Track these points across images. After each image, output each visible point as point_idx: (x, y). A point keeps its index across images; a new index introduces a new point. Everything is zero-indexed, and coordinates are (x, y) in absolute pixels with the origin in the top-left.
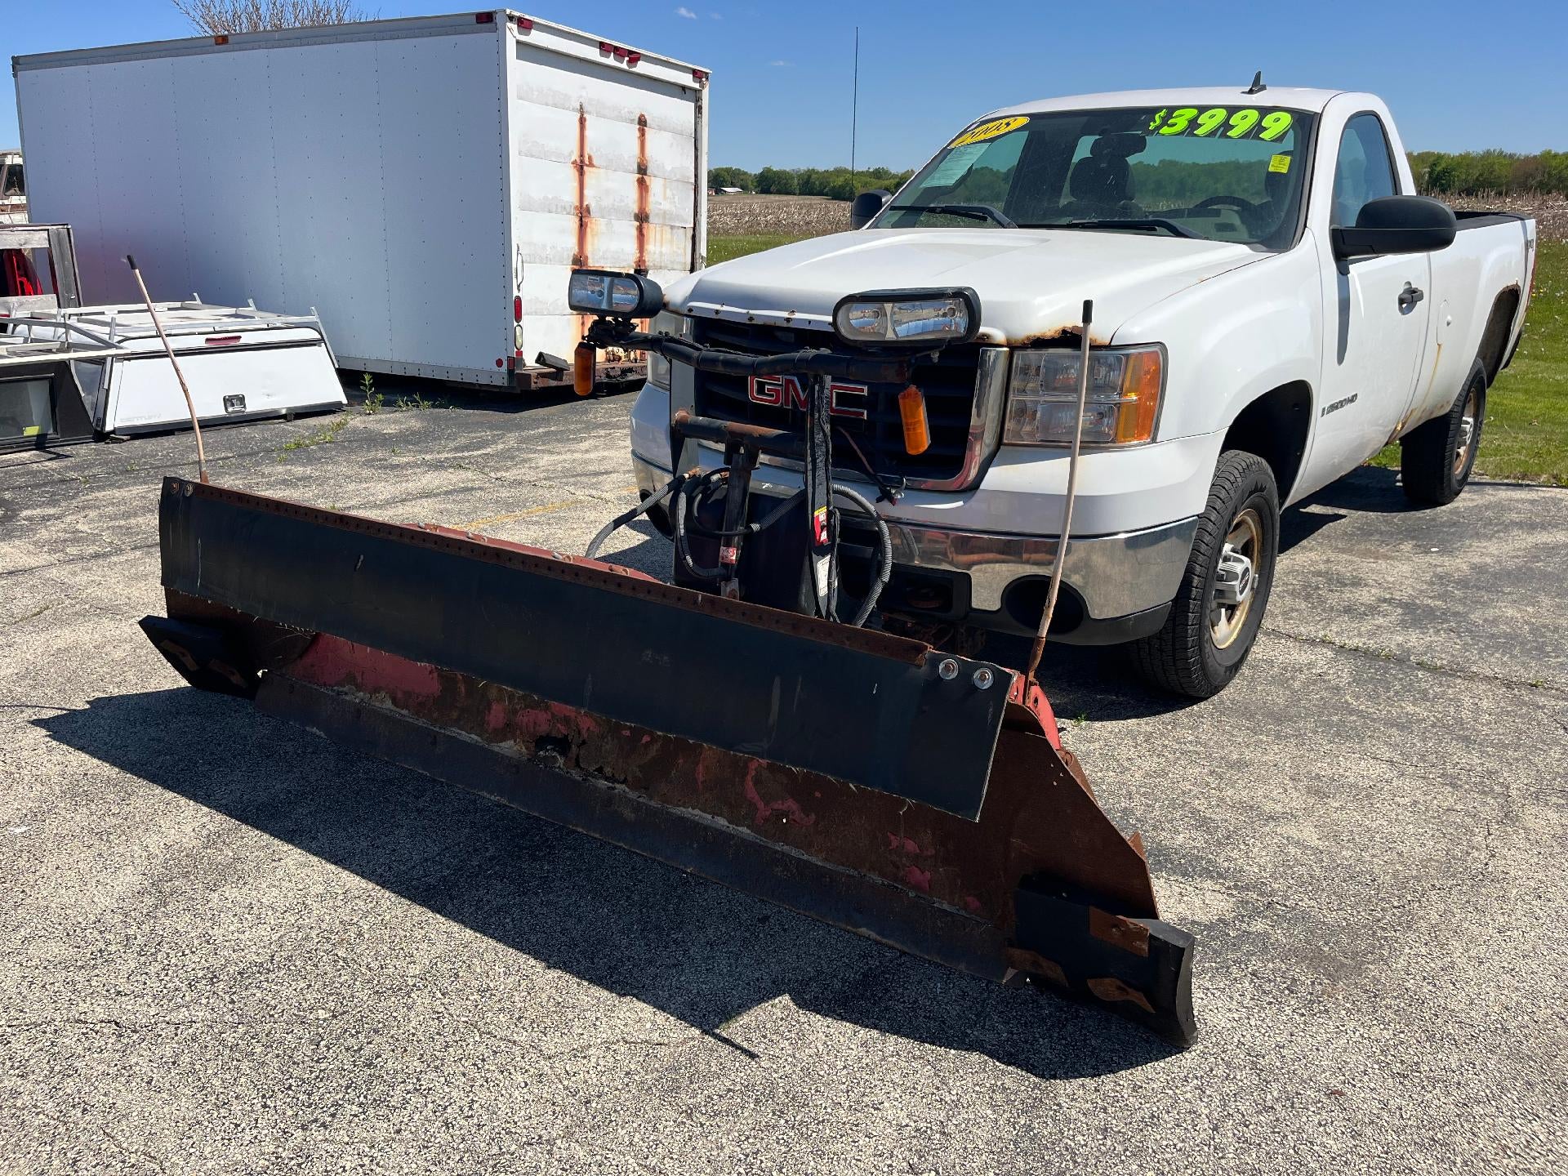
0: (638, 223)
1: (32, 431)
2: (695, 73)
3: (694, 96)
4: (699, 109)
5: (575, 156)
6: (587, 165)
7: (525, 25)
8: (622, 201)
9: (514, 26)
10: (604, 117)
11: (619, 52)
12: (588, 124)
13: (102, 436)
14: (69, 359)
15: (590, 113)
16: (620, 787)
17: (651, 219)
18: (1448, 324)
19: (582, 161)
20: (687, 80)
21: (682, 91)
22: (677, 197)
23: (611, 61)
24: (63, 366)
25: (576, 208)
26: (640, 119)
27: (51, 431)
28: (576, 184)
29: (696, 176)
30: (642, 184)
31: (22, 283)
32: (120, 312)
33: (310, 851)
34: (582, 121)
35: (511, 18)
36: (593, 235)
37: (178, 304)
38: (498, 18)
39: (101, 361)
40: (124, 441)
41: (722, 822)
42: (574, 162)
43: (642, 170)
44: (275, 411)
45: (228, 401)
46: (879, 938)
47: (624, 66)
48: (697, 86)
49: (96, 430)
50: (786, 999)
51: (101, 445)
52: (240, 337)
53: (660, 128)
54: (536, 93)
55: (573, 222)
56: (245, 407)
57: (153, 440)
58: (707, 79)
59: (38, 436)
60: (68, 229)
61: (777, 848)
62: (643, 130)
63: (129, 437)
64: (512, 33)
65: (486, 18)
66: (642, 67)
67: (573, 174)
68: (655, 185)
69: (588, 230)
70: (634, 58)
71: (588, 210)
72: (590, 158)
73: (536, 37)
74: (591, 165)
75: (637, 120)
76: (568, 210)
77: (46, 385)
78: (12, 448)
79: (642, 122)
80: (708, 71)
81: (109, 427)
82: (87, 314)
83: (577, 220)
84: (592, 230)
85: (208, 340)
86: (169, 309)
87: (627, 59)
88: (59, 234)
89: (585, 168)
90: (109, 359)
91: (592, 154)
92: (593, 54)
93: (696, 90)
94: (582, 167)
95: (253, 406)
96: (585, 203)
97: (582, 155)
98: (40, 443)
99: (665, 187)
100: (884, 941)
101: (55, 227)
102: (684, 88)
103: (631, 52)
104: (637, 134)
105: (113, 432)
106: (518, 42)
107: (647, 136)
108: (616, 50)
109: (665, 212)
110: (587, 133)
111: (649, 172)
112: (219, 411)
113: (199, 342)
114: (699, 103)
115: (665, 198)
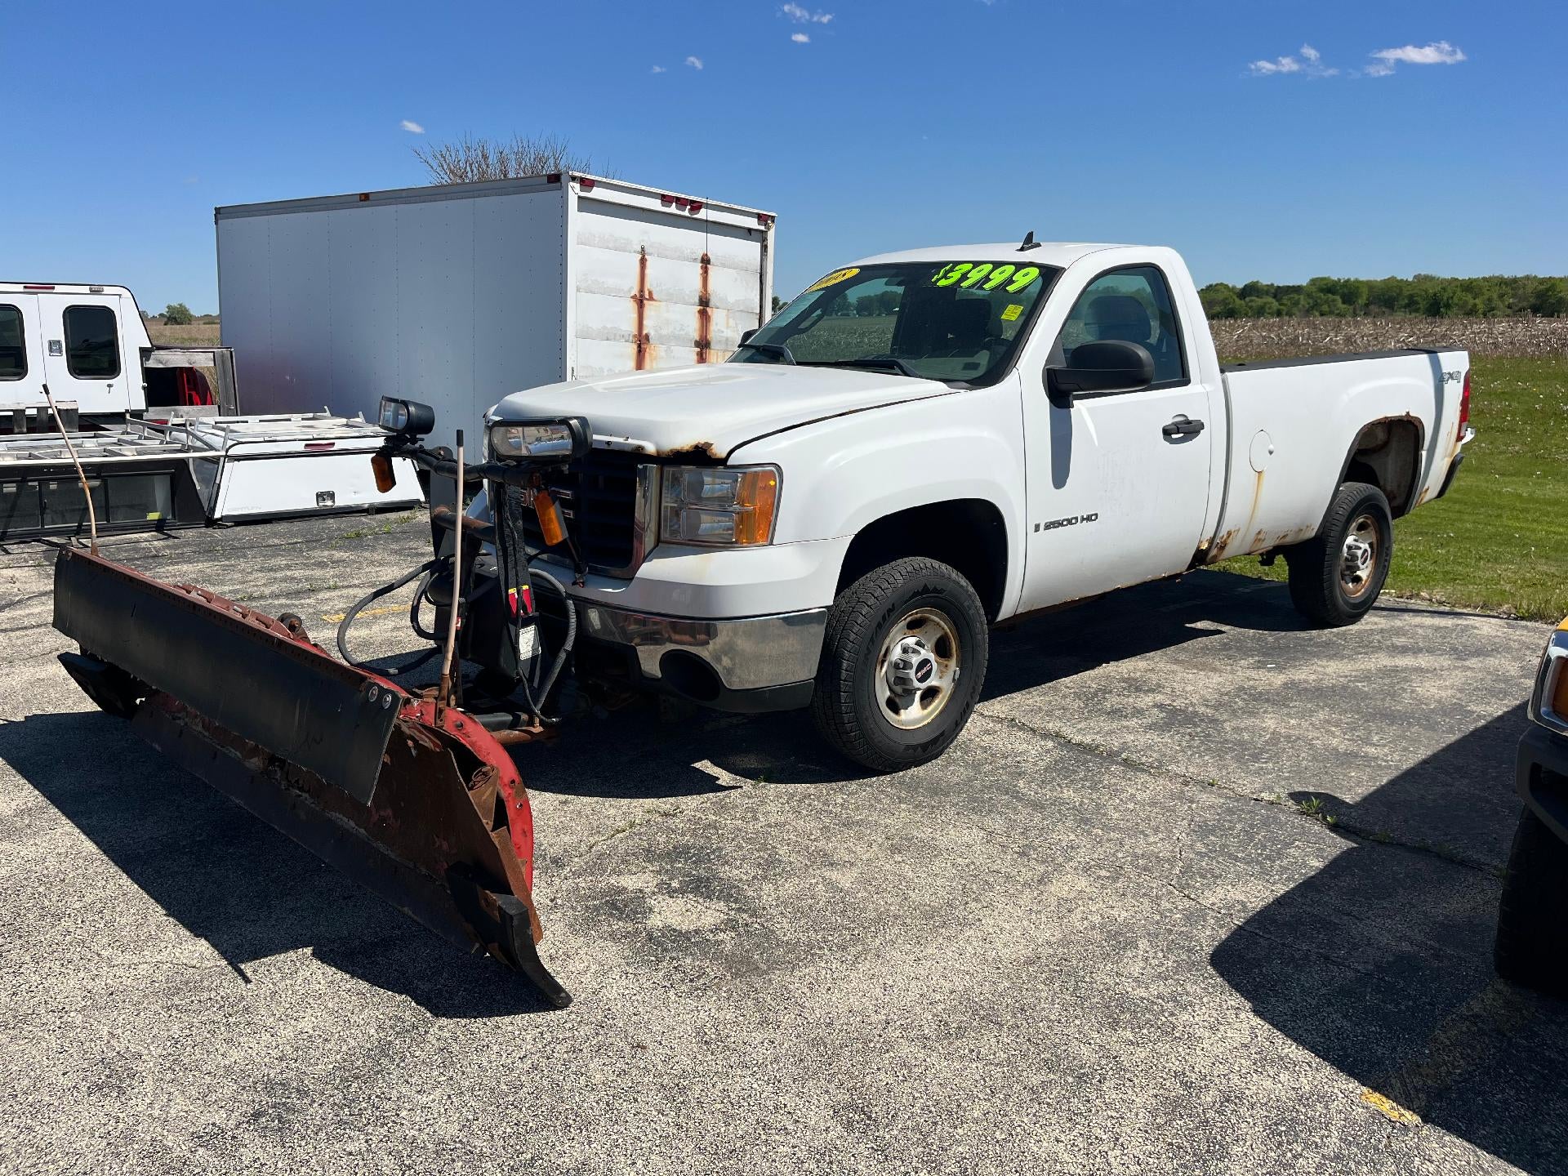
0: (699, 350)
1: (153, 516)
2: (760, 217)
3: (761, 237)
4: (764, 248)
5: (635, 291)
6: (647, 300)
7: (587, 184)
8: (682, 329)
9: (577, 186)
10: (666, 257)
11: (681, 202)
12: (648, 264)
13: (211, 523)
14: (188, 458)
15: (650, 254)
16: (305, 795)
17: (713, 345)
18: (1271, 453)
19: (642, 296)
20: (753, 223)
21: (748, 233)
22: (740, 326)
23: (673, 209)
24: (183, 463)
25: (635, 336)
26: (702, 258)
27: (170, 517)
28: (635, 316)
29: (761, 307)
30: (704, 316)
31: (190, 396)
32: (260, 421)
33: (78, 826)
34: (643, 261)
35: (574, 179)
36: (651, 361)
37: (311, 415)
38: (563, 178)
39: (215, 461)
40: (228, 527)
41: (352, 823)
42: (634, 297)
43: (704, 302)
44: (358, 506)
45: (320, 496)
46: (413, 916)
47: (686, 213)
48: (762, 228)
49: (208, 517)
50: (309, 951)
51: (210, 531)
52: (333, 444)
53: (724, 265)
54: (597, 239)
55: (632, 349)
56: (334, 502)
57: (252, 528)
58: (773, 221)
59: (158, 520)
60: (231, 352)
61: (375, 845)
62: (706, 268)
63: (233, 524)
64: (574, 191)
65: (555, 179)
66: (702, 214)
67: (632, 306)
68: (717, 316)
69: (647, 355)
70: (696, 206)
71: (647, 337)
72: (650, 293)
73: (597, 193)
74: (651, 298)
75: (700, 258)
76: (627, 338)
77: (168, 477)
78: (137, 529)
79: (705, 261)
80: (773, 214)
81: (217, 515)
82: (221, 423)
83: (635, 347)
84: (651, 354)
85: (307, 445)
86: (303, 419)
87: (689, 207)
88: (223, 355)
89: (645, 302)
90: (222, 459)
91: (652, 289)
92: (656, 205)
93: (762, 231)
94: (641, 301)
95: (340, 502)
96: (644, 332)
97: (642, 290)
98: (160, 526)
99: (728, 317)
100: (415, 918)
101: (220, 350)
102: (750, 230)
103: (693, 202)
104: (700, 271)
105: (220, 519)
106: (579, 197)
107: (710, 272)
108: (678, 200)
109: (727, 339)
110: (648, 271)
111: (712, 303)
112: (311, 504)
113: (300, 447)
114: (765, 243)
115: (728, 327)
